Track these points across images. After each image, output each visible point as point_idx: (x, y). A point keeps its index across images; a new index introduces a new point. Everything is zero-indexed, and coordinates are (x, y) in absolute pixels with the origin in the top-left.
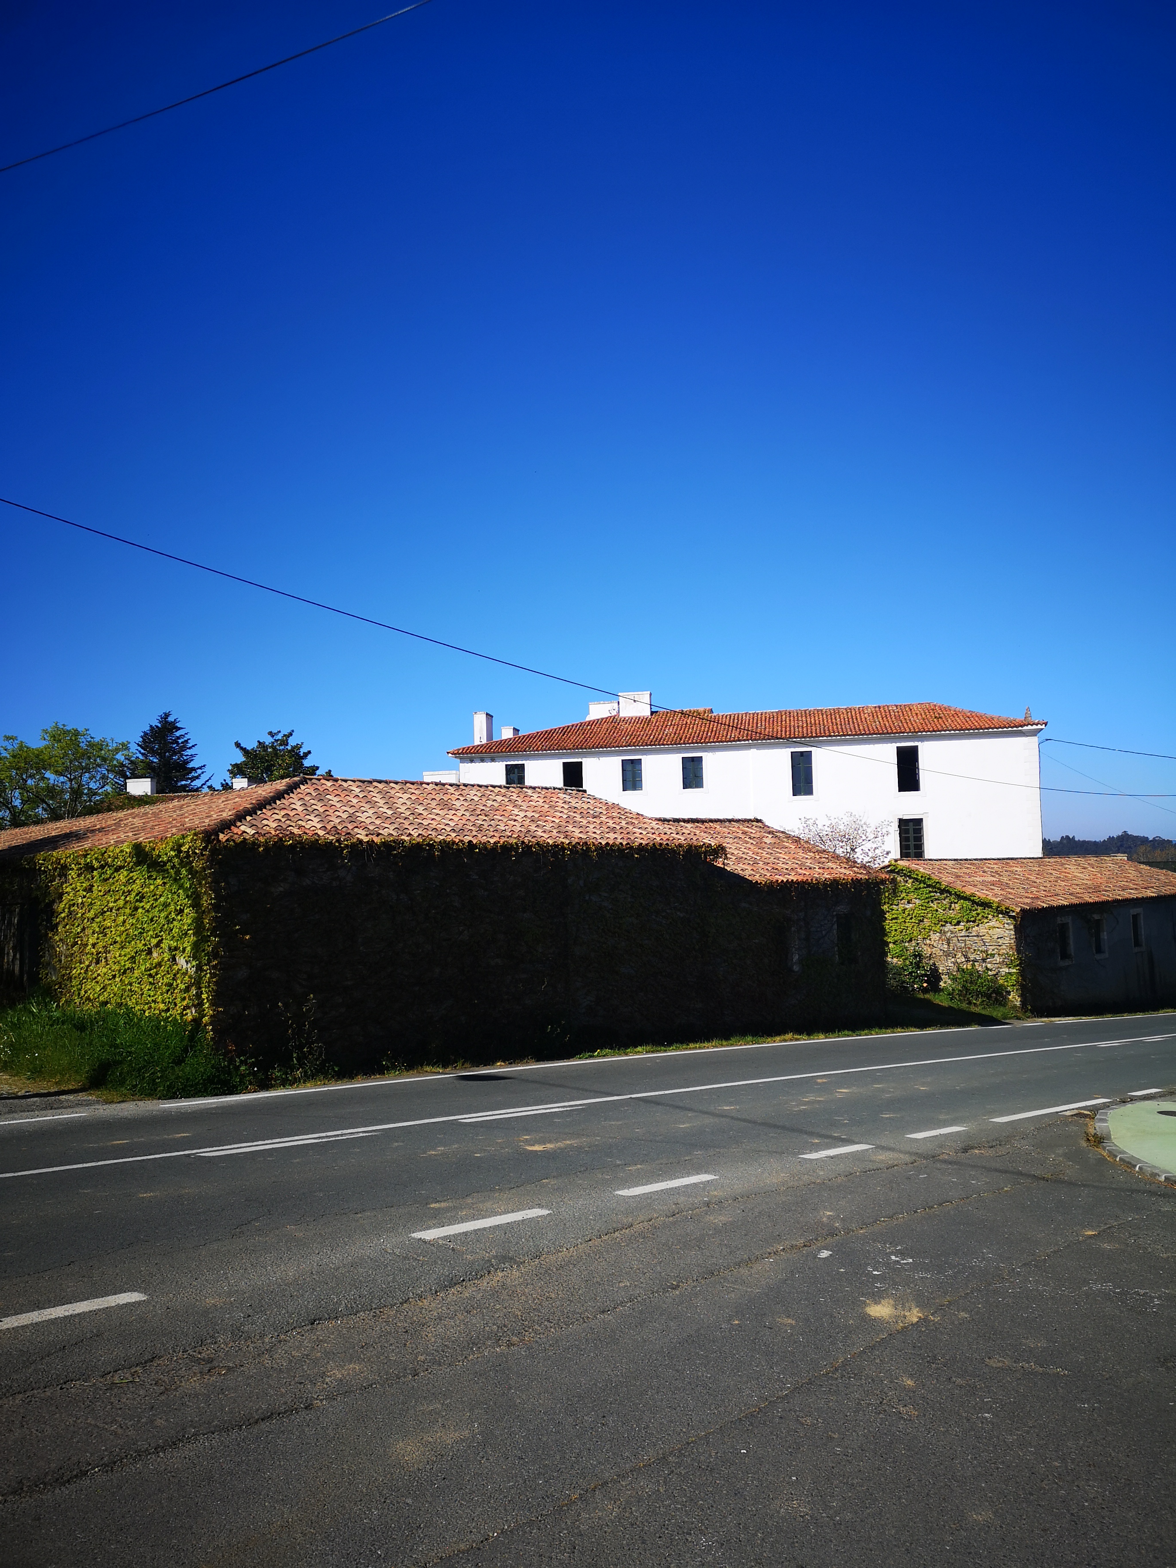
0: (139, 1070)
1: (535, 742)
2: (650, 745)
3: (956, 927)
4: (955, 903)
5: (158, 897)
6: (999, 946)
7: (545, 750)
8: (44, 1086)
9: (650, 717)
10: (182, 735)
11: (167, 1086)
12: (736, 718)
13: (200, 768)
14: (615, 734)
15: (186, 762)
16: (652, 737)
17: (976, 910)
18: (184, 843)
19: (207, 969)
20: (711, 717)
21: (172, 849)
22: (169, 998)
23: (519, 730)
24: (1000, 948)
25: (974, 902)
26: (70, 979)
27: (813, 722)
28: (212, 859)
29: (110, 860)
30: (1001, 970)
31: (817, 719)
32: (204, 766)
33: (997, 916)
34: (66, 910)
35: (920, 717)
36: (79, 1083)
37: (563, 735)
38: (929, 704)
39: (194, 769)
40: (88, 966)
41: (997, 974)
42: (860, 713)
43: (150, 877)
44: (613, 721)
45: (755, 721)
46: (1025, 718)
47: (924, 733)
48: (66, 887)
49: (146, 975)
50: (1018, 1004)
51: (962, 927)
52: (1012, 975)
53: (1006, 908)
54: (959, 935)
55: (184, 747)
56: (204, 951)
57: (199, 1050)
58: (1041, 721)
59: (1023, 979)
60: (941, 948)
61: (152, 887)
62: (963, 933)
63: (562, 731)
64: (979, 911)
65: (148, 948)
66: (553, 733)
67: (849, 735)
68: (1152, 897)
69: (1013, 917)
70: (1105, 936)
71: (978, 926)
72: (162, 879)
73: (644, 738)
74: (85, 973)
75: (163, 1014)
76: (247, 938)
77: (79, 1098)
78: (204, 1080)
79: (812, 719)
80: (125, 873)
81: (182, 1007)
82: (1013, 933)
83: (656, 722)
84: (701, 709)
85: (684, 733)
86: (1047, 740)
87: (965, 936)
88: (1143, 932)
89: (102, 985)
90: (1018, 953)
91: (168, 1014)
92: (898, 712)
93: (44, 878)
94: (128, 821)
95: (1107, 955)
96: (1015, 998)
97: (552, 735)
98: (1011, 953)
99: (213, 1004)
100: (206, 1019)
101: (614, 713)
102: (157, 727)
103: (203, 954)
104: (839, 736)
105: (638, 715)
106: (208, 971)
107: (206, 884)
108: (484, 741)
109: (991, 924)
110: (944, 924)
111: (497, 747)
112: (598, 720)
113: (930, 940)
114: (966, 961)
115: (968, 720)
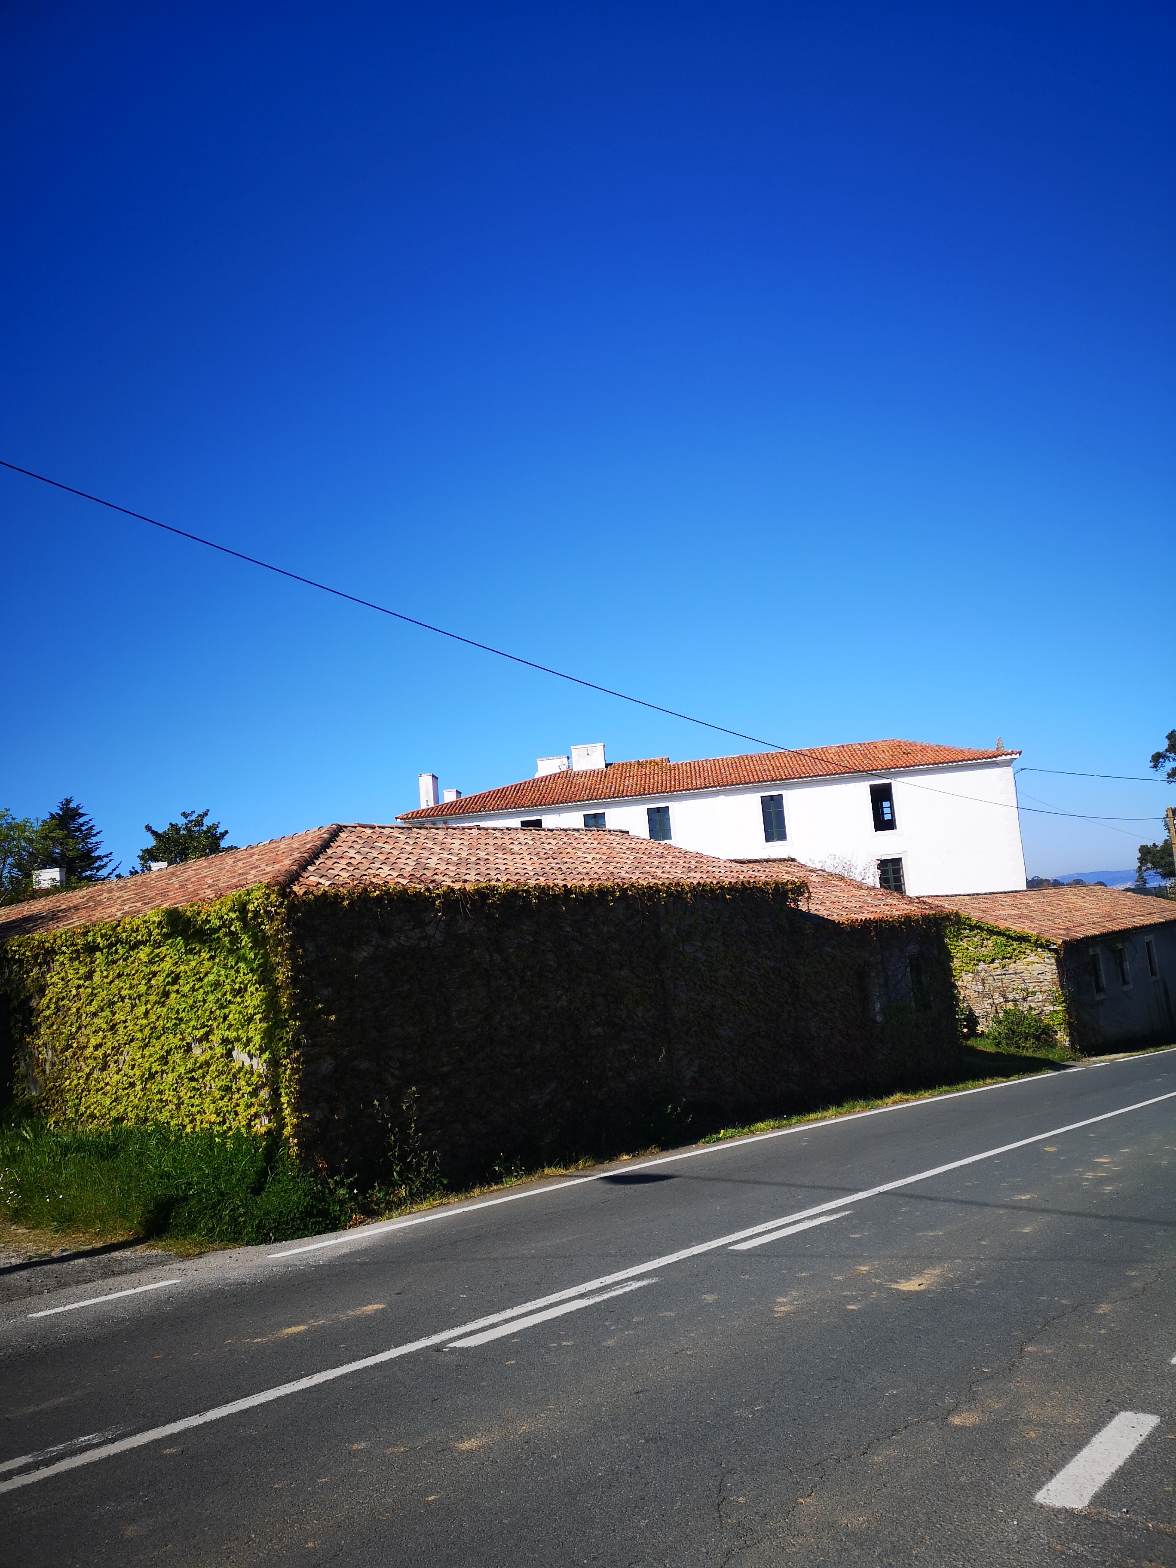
0: (214, 1207)
1: (489, 802)
2: (613, 798)
3: (991, 965)
4: (988, 939)
5: (202, 975)
6: (1041, 982)
7: (502, 809)
8: (83, 1241)
9: (605, 770)
10: (86, 822)
11: (256, 1225)
12: (696, 766)
13: (107, 856)
14: (572, 789)
15: (91, 851)
16: (613, 789)
17: (1012, 945)
18: (249, 899)
19: (288, 1063)
20: (670, 766)
21: (232, 910)
22: (227, 1106)
23: (460, 793)
24: (1041, 985)
25: (1009, 937)
26: (61, 1092)
27: (778, 765)
28: (289, 920)
29: (124, 935)
30: (1045, 1008)
31: (781, 761)
32: (111, 854)
33: (1036, 950)
34: (53, 1006)
35: (887, 753)
36: (130, 1232)
37: (518, 793)
38: (893, 740)
39: (100, 858)
40: (89, 1075)
41: (1041, 1013)
42: (824, 753)
43: (190, 951)
44: (568, 776)
45: (717, 767)
46: (997, 749)
47: (897, 769)
48: (52, 977)
49: (187, 1078)
50: (1067, 1044)
51: (998, 965)
52: (1058, 1013)
53: (1046, 941)
54: (994, 973)
55: (89, 834)
56: (281, 1039)
57: (282, 1172)
58: (1015, 751)
59: (1070, 1017)
60: (976, 989)
61: (193, 964)
62: (999, 972)
63: (515, 789)
64: (1015, 946)
65: (187, 1043)
66: (506, 791)
67: (820, 776)
68: (1161, 923)
69: (1055, 951)
70: (1127, 965)
71: (1015, 962)
72: (209, 952)
73: (604, 790)
74: (85, 1084)
75: (218, 1128)
76: (333, 1019)
77: (139, 1253)
78: (301, 1213)
79: (777, 762)
80: (147, 950)
81: (249, 1117)
82: (1055, 967)
83: (613, 775)
84: (658, 759)
85: (645, 783)
86: (1022, 769)
87: (1002, 975)
88: (1156, 959)
89: (114, 1097)
90: (1062, 989)
91: (225, 1127)
92: (863, 750)
93: (18, 969)
94: (102, 897)
95: (1131, 986)
96: (1062, 1037)
97: (505, 794)
98: (1054, 989)
99: (296, 1109)
100: (287, 1131)
101: (564, 769)
102: (58, 814)
103: (281, 1043)
104: (810, 777)
105: (593, 768)
106: (289, 1066)
107: (283, 950)
108: (432, 805)
109: (1029, 959)
110: (977, 962)
111: (448, 809)
112: (551, 775)
113: (962, 981)
114: (1005, 1002)
115: (938, 754)
